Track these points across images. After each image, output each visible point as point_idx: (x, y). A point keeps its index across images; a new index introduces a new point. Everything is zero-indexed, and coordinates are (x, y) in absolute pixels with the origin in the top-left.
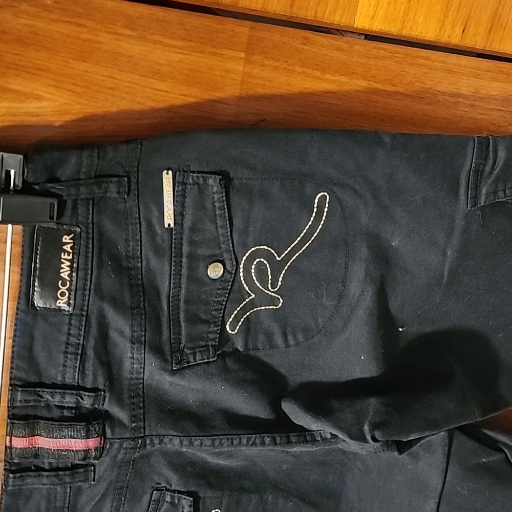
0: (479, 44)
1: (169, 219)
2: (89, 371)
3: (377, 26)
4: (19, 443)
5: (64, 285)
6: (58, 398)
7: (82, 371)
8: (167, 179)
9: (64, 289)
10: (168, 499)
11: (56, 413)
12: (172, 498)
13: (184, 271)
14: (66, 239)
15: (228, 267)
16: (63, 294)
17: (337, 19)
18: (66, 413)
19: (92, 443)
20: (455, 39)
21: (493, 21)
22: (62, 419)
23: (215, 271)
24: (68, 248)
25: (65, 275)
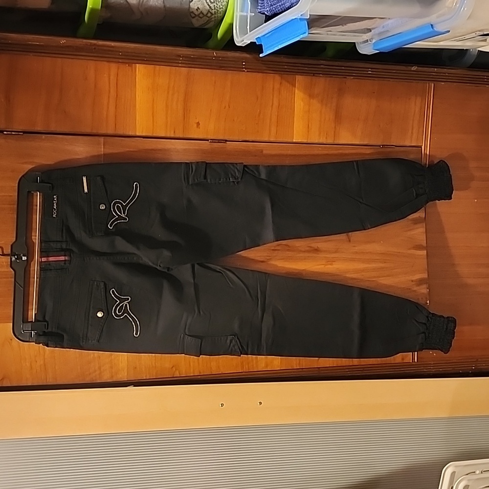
0: (181, 136)
1: (86, 190)
2: (64, 237)
3: (144, 134)
4: (44, 259)
5: (55, 210)
6: (55, 244)
7: (62, 236)
8: (84, 179)
9: (55, 212)
10: (96, 283)
11: (56, 250)
12: (97, 283)
13: (92, 207)
14: (55, 197)
15: (107, 206)
16: (55, 213)
17: (131, 133)
18: (58, 250)
19: (67, 258)
20: (172, 135)
21: (184, 128)
22: (57, 251)
23: (102, 207)
24: (55, 199)
25: (55, 207)
